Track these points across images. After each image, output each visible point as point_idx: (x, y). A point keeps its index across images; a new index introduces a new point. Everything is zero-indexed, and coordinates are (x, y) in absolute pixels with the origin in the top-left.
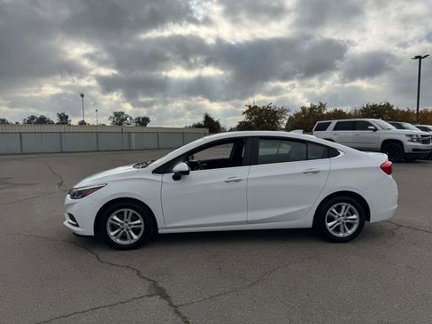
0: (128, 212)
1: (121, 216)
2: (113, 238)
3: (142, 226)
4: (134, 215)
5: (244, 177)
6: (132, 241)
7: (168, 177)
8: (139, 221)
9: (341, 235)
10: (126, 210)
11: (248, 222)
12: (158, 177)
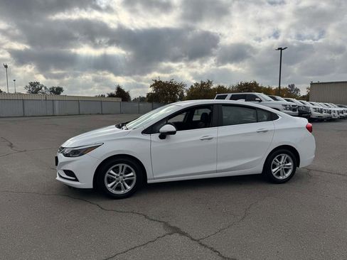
0: (123, 167)
1: (116, 170)
2: (110, 190)
3: (135, 178)
4: (127, 168)
5: (214, 135)
6: (126, 191)
7: (155, 136)
8: (131, 174)
9: (281, 178)
10: (121, 165)
11: (217, 172)
12: (147, 137)
